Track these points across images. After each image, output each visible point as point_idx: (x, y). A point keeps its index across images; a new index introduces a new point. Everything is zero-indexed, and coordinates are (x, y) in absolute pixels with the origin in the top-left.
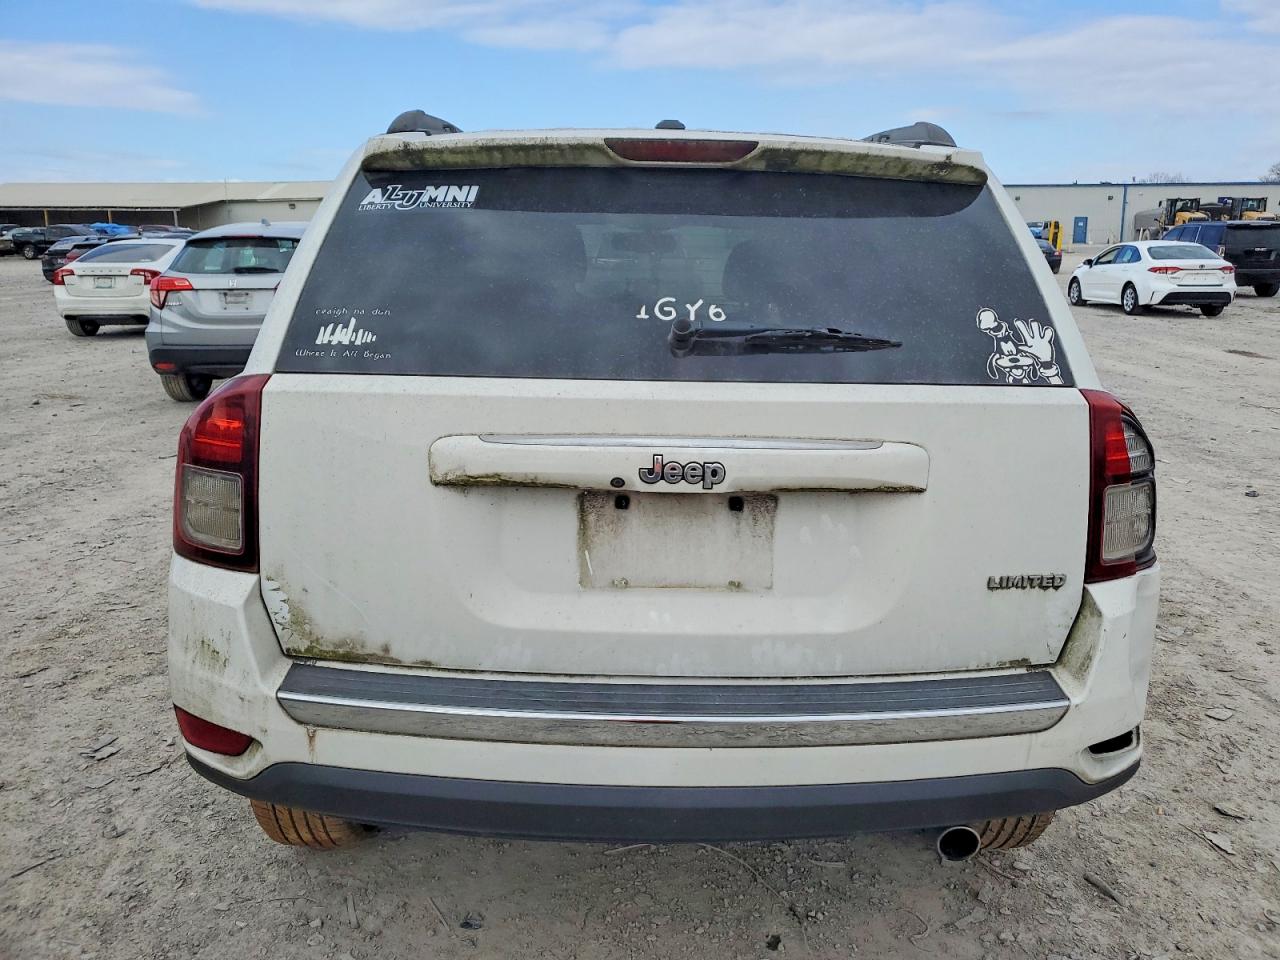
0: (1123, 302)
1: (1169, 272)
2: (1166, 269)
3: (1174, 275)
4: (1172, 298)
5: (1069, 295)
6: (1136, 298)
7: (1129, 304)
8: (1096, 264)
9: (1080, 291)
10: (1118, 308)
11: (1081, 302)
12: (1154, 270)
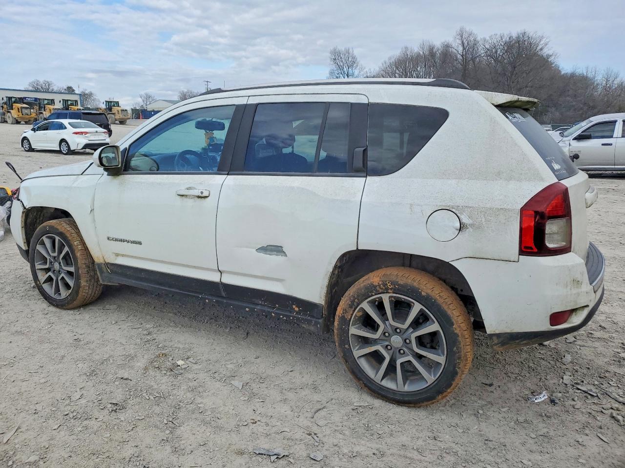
0: (60, 149)
1: (83, 134)
2: (82, 133)
3: (86, 136)
4: (87, 146)
5: (23, 146)
6: (69, 146)
7: (64, 149)
8: (37, 130)
9: (30, 144)
10: (59, 152)
11: (31, 150)
12: (76, 133)
